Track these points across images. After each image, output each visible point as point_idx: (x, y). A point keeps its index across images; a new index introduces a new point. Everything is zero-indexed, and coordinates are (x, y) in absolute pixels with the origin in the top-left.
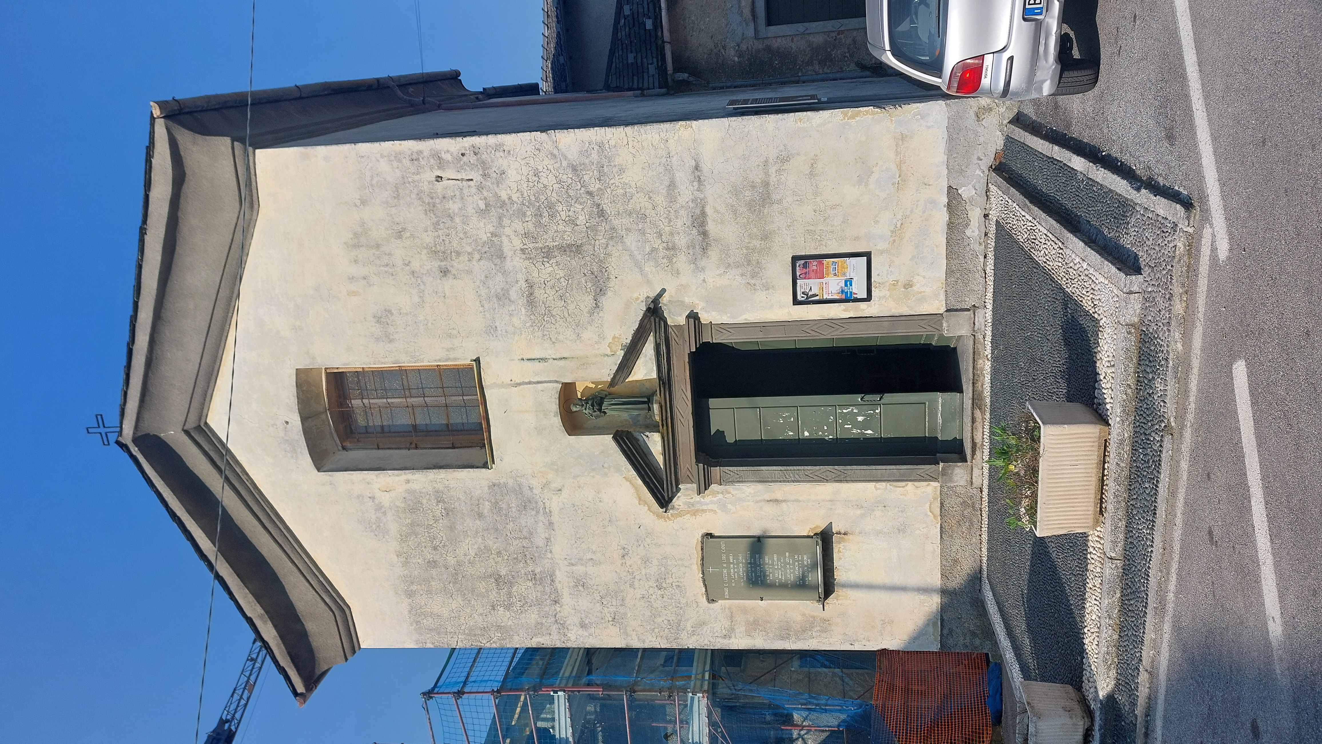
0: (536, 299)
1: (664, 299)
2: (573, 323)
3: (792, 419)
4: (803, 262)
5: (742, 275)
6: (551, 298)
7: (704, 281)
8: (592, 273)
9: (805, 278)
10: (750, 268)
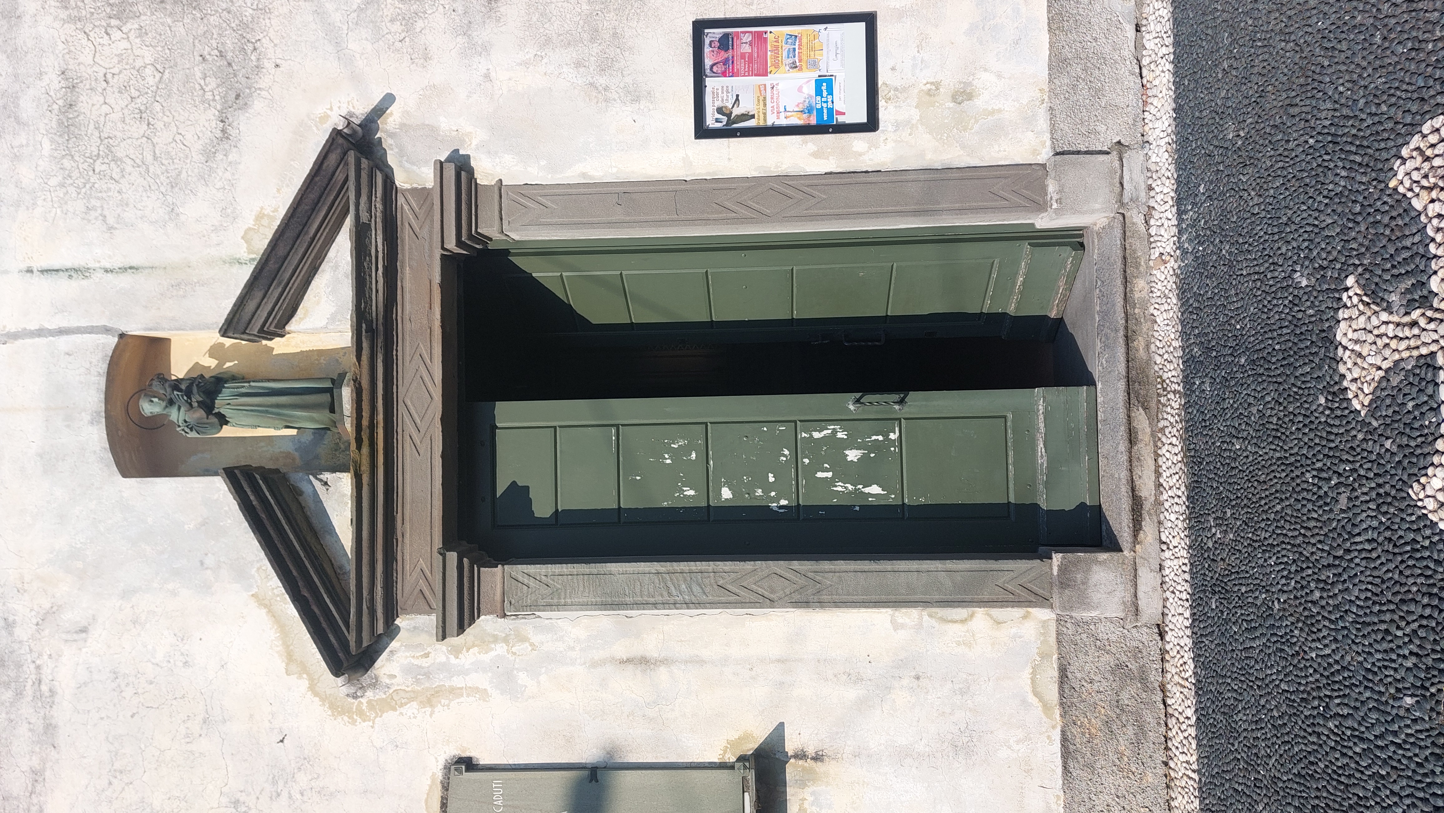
0: (81, 117)
1: (390, 120)
2: (163, 178)
3: (694, 456)
4: (718, 32)
5: (578, 64)
6: (116, 116)
7: (487, 76)
8: (222, 55)
9: (724, 74)
10: (595, 49)
